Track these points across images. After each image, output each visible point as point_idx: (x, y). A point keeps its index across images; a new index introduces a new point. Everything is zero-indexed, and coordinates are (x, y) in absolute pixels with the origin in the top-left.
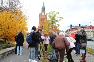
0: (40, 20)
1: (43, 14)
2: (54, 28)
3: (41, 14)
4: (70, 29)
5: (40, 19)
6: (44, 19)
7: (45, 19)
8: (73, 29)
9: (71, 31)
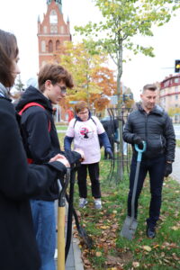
0: (44, 49)
1: (53, 19)
2: (102, 76)
3: (47, 17)
4: (164, 82)
5: (44, 43)
6: (58, 41)
7: (65, 44)
8: (177, 81)
9: (169, 86)
